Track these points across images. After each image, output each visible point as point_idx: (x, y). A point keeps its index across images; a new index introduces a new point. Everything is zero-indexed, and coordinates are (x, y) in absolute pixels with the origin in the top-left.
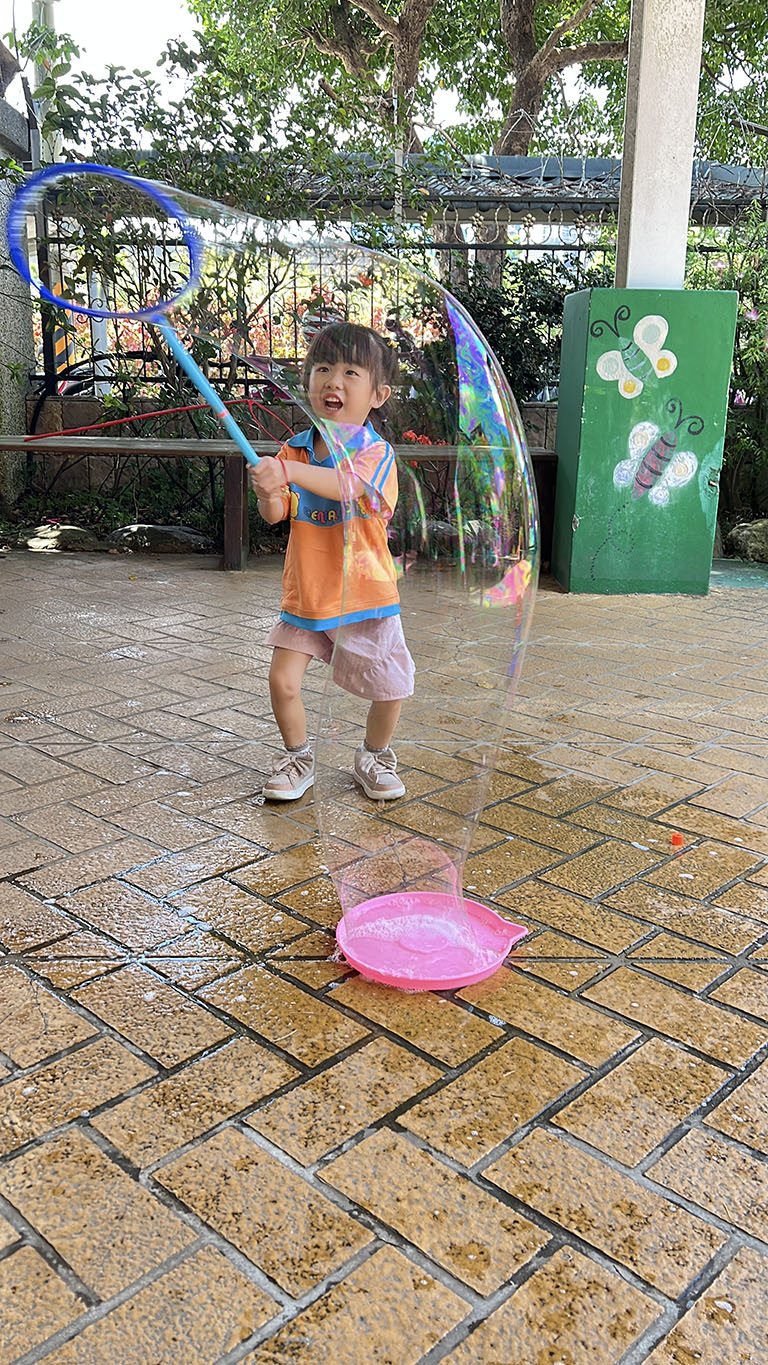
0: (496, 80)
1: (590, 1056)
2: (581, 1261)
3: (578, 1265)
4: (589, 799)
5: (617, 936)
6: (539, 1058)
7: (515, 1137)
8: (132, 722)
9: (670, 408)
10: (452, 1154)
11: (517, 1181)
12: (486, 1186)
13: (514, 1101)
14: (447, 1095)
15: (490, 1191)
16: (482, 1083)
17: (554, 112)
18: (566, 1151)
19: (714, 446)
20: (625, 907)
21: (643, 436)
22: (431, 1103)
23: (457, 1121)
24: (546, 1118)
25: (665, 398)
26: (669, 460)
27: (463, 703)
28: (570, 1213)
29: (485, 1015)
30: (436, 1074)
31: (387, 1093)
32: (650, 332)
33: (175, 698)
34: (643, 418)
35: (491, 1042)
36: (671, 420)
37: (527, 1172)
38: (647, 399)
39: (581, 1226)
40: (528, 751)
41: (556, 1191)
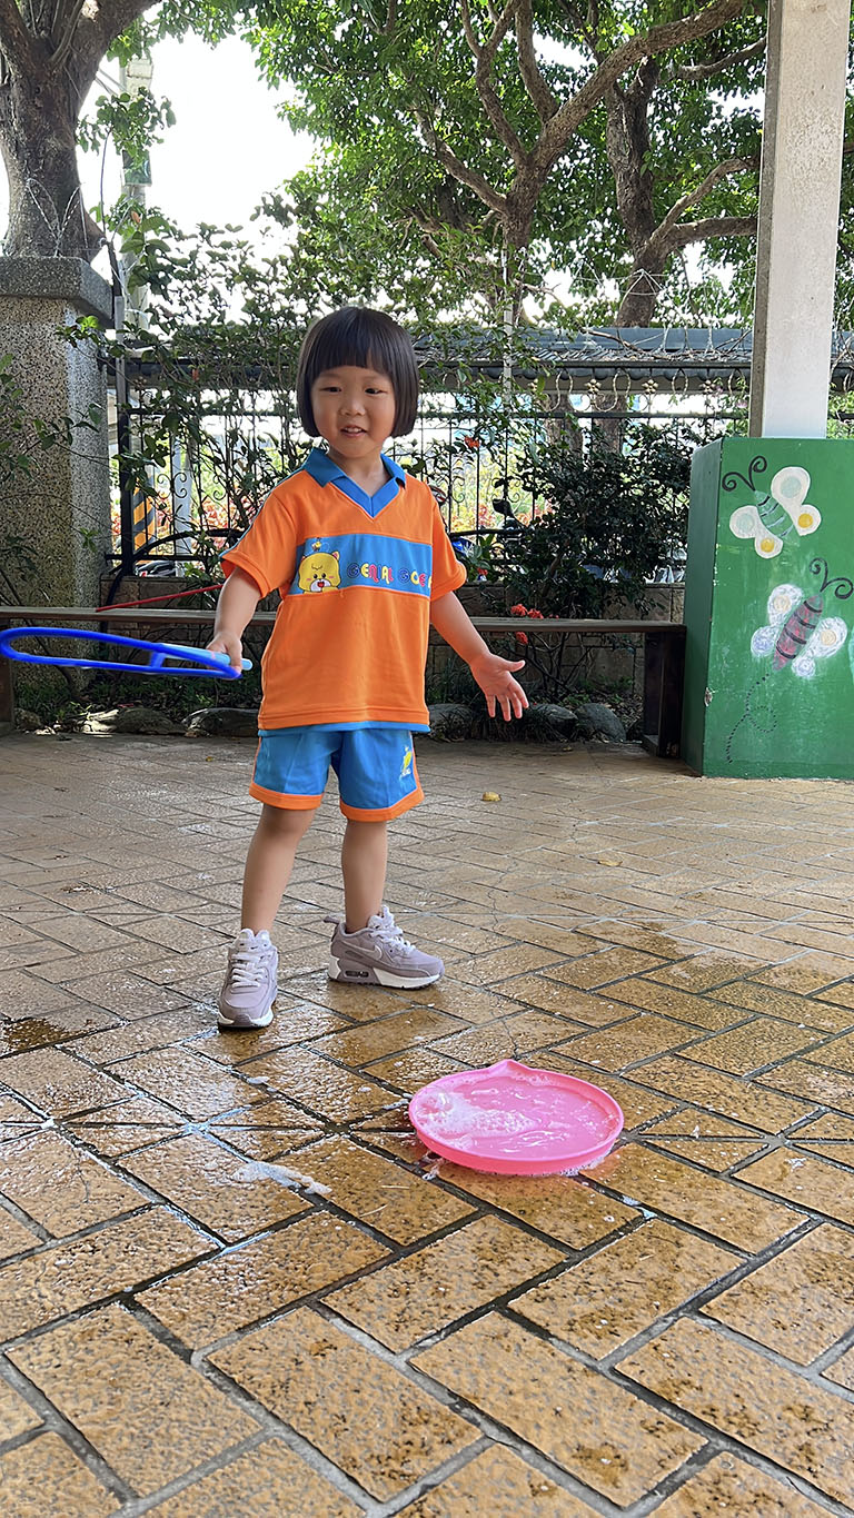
0: (612, 259)
1: (747, 1242)
2: (744, 1469)
3: (741, 1474)
4: (733, 976)
5: (773, 1115)
6: (680, 1242)
7: (655, 1328)
8: (202, 894)
9: (814, 569)
10: (577, 1344)
11: (660, 1377)
12: (620, 1381)
13: (654, 1288)
14: (572, 1278)
15: (626, 1388)
16: (614, 1267)
17: (676, 292)
18: (721, 1345)
20: (783, 1086)
21: (783, 600)
22: (554, 1287)
23: (582, 1307)
24: (696, 1306)
25: (809, 558)
26: (814, 627)
27: (583, 880)
28: (729, 1415)
29: (618, 1196)
30: (556, 1256)
31: (497, 1275)
32: (789, 485)
34: (784, 578)
35: (624, 1223)
36: (815, 582)
37: (673, 1367)
38: (788, 559)
39: (743, 1430)
40: (660, 927)
41: (710, 1389)
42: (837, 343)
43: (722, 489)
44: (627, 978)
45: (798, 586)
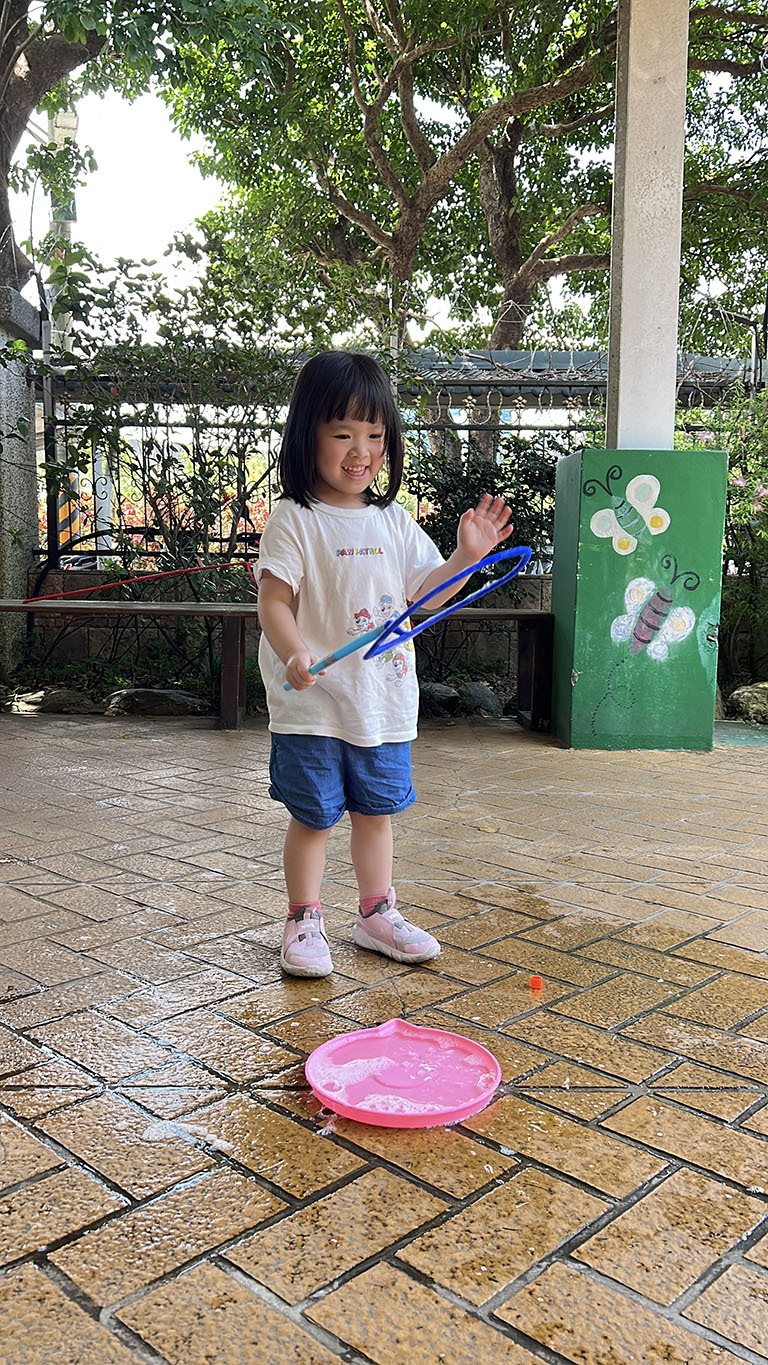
1: (614, 1187)
4: (600, 935)
5: (636, 1066)
6: (554, 1189)
7: (530, 1273)
8: (118, 865)
9: (666, 564)
10: (459, 1291)
11: (535, 1321)
12: (499, 1327)
13: (529, 1234)
14: (453, 1227)
15: (504, 1333)
16: (492, 1215)
17: (541, 317)
18: (590, 1288)
19: (711, 602)
20: (644, 1038)
21: (639, 592)
22: (437, 1236)
23: (463, 1255)
24: (567, 1251)
26: (666, 615)
27: (465, 846)
28: (597, 1356)
29: (496, 1146)
30: (440, 1206)
31: (385, 1225)
32: (642, 491)
33: (164, 842)
34: (639, 572)
35: (502, 1173)
36: (666, 576)
37: (546, 1311)
38: (642, 555)
40: (534, 890)
41: (580, 1331)
42: (682, 364)
43: (583, 494)
44: (504, 938)
45: (651, 579)
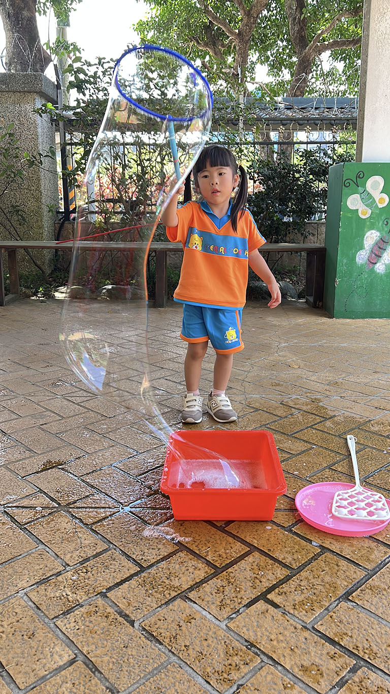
0: (287, 60)
1: (367, 563)
2: (372, 676)
3: (371, 678)
4: (354, 426)
6: (339, 564)
7: (330, 606)
9: (386, 223)
10: (298, 616)
11: (334, 631)
12: (317, 633)
13: (328, 587)
14: (293, 583)
15: (320, 636)
16: (311, 577)
17: (317, 74)
18: (359, 615)
21: (372, 237)
22: (285, 587)
23: (299, 598)
24: (347, 596)
26: (385, 250)
27: (284, 376)
28: (364, 649)
29: (310, 541)
30: (286, 572)
31: (261, 582)
32: (375, 185)
35: (314, 555)
37: (339, 626)
38: (374, 218)
39: (370, 656)
40: (320, 401)
41: (355, 637)
44: (306, 428)
45: (378, 231)
